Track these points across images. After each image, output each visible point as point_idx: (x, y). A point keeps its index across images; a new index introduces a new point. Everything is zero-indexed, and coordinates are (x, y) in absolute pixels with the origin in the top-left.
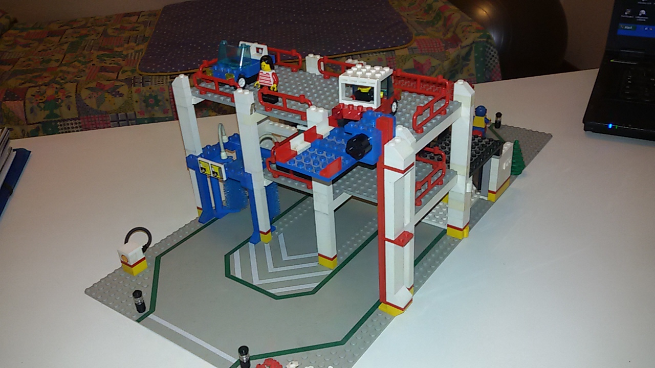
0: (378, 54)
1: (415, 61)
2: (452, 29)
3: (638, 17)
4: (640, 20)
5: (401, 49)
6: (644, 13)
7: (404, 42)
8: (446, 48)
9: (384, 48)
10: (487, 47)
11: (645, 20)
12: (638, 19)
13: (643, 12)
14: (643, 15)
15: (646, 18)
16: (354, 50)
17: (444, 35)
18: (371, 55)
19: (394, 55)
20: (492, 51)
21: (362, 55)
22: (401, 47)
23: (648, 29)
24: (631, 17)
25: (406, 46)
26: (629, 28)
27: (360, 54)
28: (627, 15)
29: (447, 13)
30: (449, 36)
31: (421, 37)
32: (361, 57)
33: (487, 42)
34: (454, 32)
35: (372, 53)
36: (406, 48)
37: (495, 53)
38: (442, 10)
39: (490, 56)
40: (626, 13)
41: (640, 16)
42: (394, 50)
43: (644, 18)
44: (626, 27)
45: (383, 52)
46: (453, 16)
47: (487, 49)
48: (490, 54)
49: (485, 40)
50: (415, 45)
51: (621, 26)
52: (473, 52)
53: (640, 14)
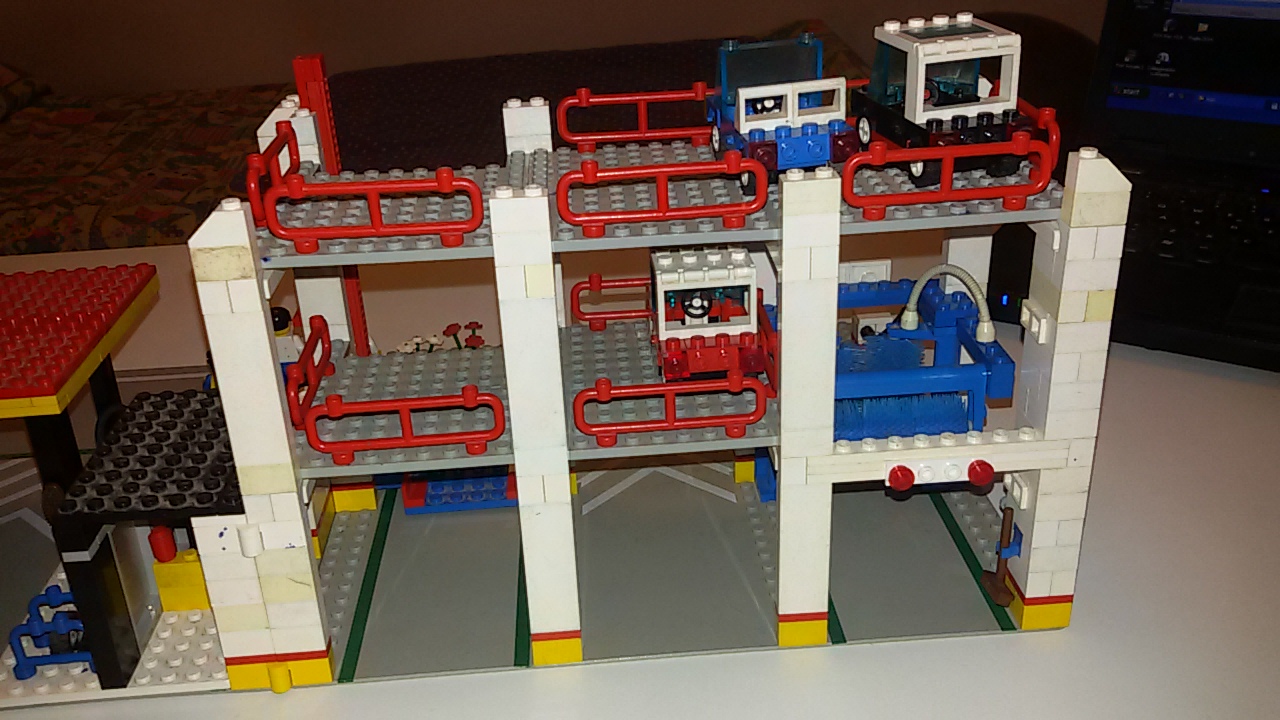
3: (1154, 69)
4: (1158, 75)
6: (1167, 60)
11: (1169, 76)
12: (1156, 72)
13: (1165, 56)
14: (1164, 64)
15: (1173, 70)
23: (1176, 95)
24: (1137, 67)
26: (1132, 92)
28: (1129, 63)
40: (1127, 59)
41: (1158, 66)
43: (1167, 70)
44: (1125, 91)
51: (1116, 87)
53: (1158, 62)
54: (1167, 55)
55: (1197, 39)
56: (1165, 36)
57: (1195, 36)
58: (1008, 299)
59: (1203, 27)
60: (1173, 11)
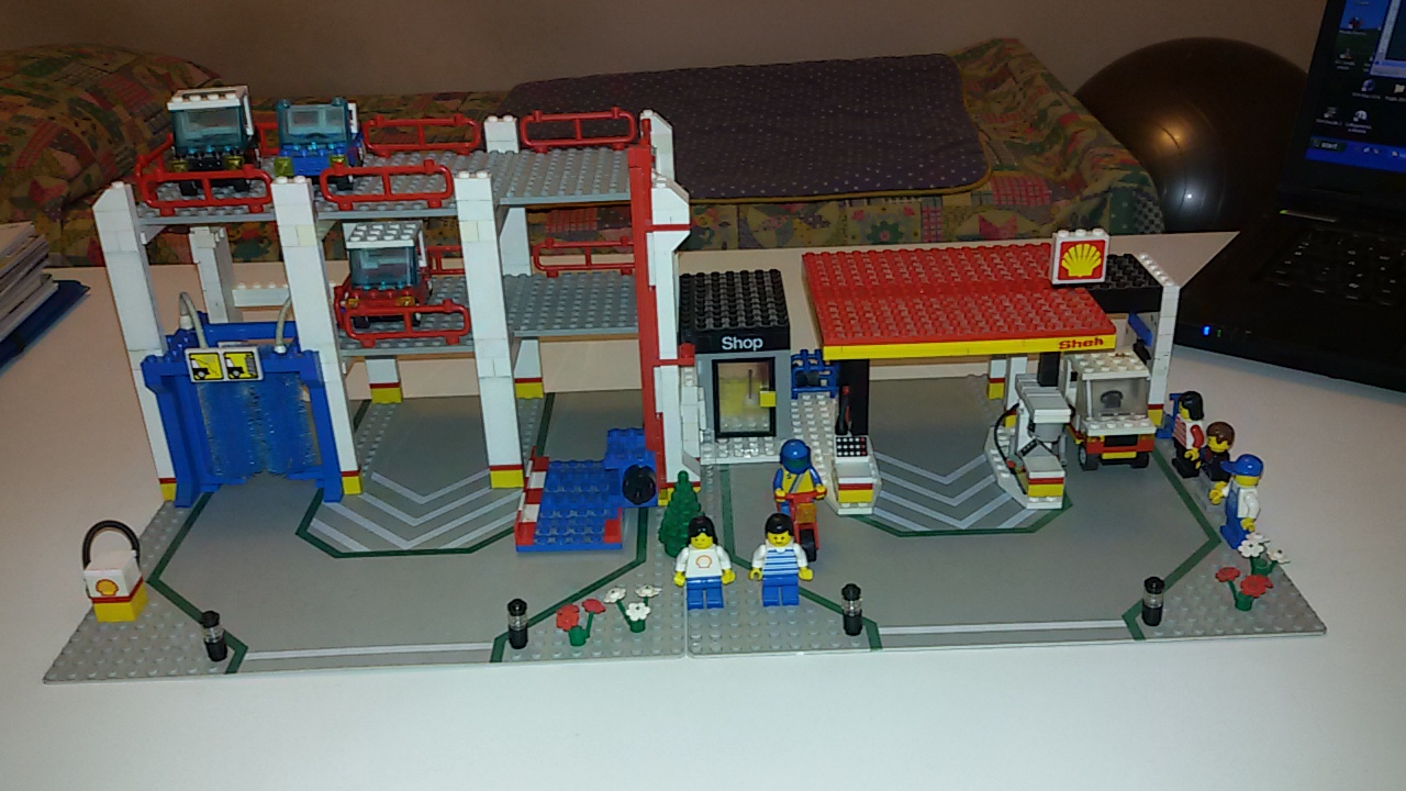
0: (905, 200)
1: (982, 220)
2: (1074, 162)
3: (1352, 125)
4: (1354, 130)
5: (957, 193)
6: (1364, 117)
7: (964, 179)
8: (1054, 199)
9: (919, 189)
10: (1139, 202)
11: (1364, 132)
12: (1352, 128)
13: (1362, 114)
14: (1361, 121)
15: (1369, 127)
16: (856, 188)
17: (1058, 172)
18: (890, 201)
19: (939, 204)
20: (1150, 210)
21: (872, 200)
22: (957, 189)
23: (1371, 150)
24: (1336, 123)
25: (968, 187)
26: (1330, 146)
27: (868, 198)
28: (1329, 119)
29: (1071, 129)
30: (1067, 175)
31: (1006, 173)
32: (869, 203)
33: (1139, 191)
34: (1077, 168)
35: (893, 197)
36: (967, 191)
37: (1157, 215)
38: (1063, 122)
39: (1147, 222)
40: (1326, 116)
41: (1355, 123)
42: (941, 195)
43: (1364, 127)
44: (1324, 145)
45: (917, 197)
46: (1079, 135)
47: (1139, 207)
48: (1146, 217)
49: (1135, 186)
50: (988, 187)
51: (1315, 141)
52: (1106, 211)
53: (1356, 119)
54: (1364, 113)
55: (1394, 99)
56: (1363, 96)
57: (1390, 96)
58: (1210, 331)
59: (1399, 89)
60: (1372, 73)
